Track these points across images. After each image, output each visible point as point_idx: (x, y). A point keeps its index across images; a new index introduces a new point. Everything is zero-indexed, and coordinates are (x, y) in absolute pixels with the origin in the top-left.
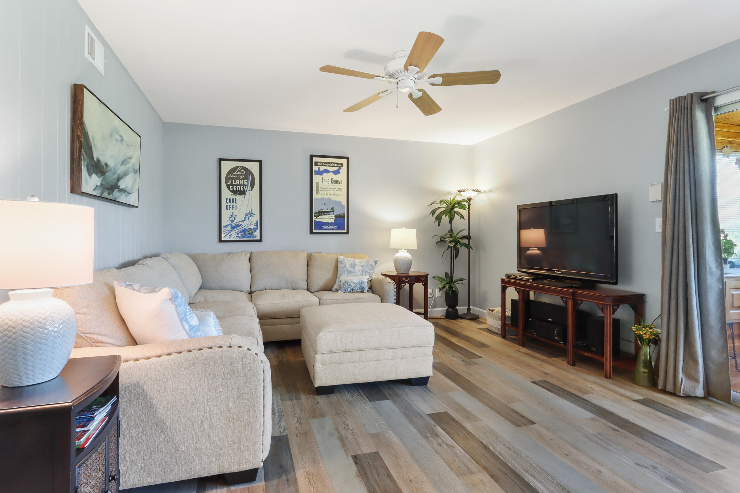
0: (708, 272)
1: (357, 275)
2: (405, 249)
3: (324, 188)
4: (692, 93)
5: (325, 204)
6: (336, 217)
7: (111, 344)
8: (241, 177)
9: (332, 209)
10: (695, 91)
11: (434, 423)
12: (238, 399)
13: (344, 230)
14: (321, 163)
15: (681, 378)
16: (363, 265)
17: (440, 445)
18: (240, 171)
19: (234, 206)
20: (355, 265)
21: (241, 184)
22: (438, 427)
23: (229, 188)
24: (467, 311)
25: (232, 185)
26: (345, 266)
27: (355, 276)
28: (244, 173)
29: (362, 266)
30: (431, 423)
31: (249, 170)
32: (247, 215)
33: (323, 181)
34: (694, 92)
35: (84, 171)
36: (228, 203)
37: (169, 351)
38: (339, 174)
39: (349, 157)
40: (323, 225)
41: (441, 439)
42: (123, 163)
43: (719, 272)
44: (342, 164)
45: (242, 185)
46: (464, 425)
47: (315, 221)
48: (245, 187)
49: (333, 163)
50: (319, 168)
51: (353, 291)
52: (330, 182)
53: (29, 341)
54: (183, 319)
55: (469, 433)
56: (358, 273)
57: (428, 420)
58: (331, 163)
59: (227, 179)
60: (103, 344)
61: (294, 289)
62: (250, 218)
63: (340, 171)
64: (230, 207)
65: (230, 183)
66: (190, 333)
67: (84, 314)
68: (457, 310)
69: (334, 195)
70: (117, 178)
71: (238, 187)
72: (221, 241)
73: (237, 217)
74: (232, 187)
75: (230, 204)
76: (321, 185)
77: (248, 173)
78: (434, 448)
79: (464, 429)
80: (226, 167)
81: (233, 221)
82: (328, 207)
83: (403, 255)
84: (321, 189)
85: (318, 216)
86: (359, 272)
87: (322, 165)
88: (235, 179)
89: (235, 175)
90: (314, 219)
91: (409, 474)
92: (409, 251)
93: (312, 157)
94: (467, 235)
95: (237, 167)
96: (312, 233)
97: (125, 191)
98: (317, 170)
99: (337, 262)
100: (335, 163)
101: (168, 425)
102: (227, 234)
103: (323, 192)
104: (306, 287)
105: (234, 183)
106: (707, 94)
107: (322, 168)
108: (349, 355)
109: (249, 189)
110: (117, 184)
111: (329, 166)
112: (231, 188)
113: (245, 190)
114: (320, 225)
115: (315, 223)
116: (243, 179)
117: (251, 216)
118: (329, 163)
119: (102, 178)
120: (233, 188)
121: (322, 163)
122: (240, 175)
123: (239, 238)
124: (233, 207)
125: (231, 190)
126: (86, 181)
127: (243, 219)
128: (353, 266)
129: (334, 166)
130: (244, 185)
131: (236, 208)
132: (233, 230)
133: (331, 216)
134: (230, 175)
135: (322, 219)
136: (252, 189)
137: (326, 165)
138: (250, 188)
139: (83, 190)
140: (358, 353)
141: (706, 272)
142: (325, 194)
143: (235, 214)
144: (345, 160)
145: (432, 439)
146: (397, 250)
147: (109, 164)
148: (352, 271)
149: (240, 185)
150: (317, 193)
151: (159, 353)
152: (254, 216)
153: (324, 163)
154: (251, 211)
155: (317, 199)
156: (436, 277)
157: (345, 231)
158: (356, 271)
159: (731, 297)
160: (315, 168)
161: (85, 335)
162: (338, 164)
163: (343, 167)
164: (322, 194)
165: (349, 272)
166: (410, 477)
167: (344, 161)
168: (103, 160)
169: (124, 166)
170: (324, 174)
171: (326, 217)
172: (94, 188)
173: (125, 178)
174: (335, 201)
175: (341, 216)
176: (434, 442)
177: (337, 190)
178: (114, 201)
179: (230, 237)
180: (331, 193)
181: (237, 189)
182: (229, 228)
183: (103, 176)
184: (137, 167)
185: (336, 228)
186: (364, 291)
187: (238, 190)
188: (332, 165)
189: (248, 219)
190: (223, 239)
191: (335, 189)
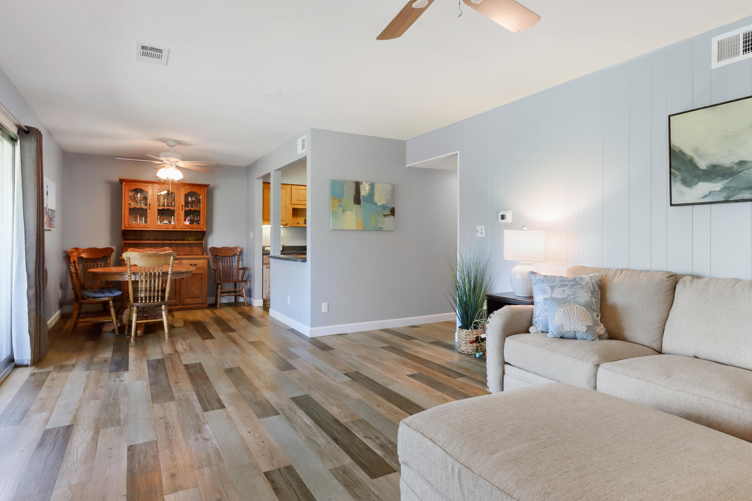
11: (385, 459)
17: (377, 438)
22: (381, 455)
30: (390, 459)
35: (675, 186)
41: (377, 443)
46: (352, 461)
55: (348, 452)
57: (392, 462)
78: (382, 434)
79: (352, 456)
91: (398, 416)
119: (726, 181)
126: (682, 193)
139: (673, 203)
145: (386, 442)
166: (397, 415)
172: (703, 196)
176: (383, 440)
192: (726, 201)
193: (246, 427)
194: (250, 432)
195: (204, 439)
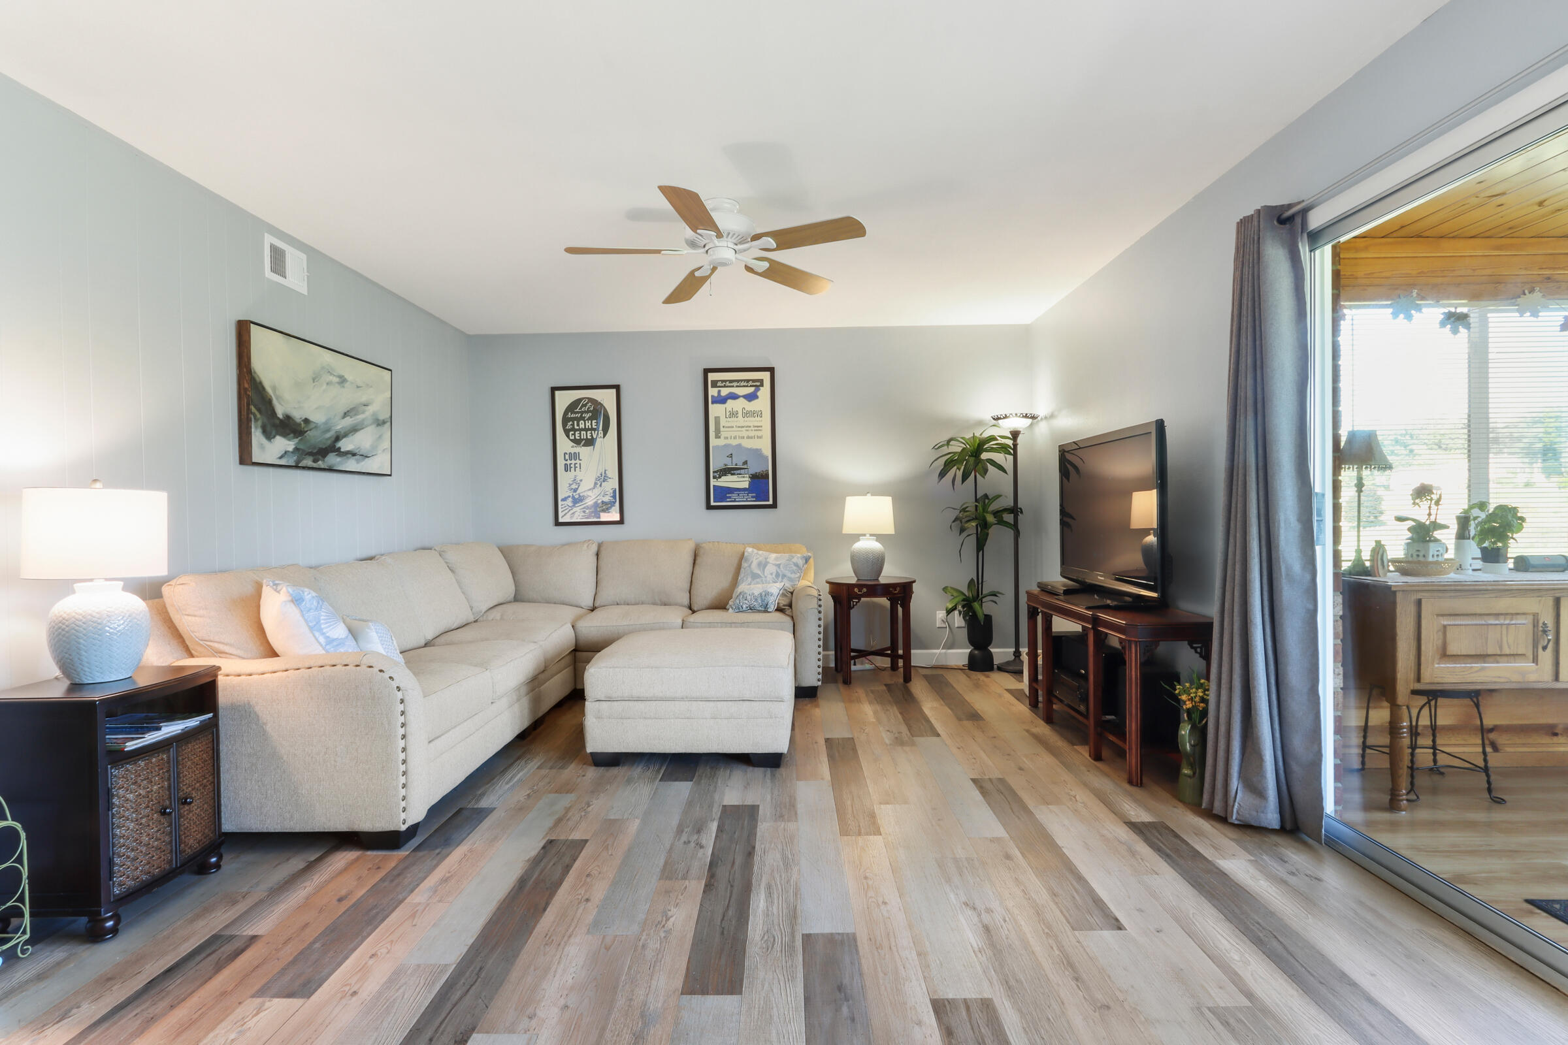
0: (1284, 577)
1: (766, 581)
2: (871, 535)
3: (729, 427)
4: (1259, 208)
5: (731, 456)
6: (754, 477)
7: (236, 656)
8: (587, 416)
9: (745, 463)
10: (1263, 205)
12: (367, 734)
13: (768, 501)
14: (723, 381)
15: (1235, 788)
16: (780, 564)
17: (687, 842)
18: (585, 405)
19: (578, 465)
20: (766, 563)
21: (587, 427)
23: (568, 436)
24: (1013, 657)
25: (573, 429)
26: (750, 566)
27: (763, 583)
28: (592, 409)
29: (778, 566)
30: (712, 816)
31: (600, 403)
32: (598, 479)
33: (728, 414)
34: (1262, 207)
35: (255, 435)
36: (567, 460)
37: (287, 667)
38: (756, 401)
39: (774, 368)
40: (729, 493)
42: (345, 415)
43: (1308, 577)
44: (761, 381)
45: (589, 429)
47: (714, 486)
48: (593, 432)
49: (745, 380)
50: (719, 392)
51: (752, 609)
52: (740, 414)
53: (81, 635)
54: (315, 627)
56: (770, 578)
57: (714, 813)
58: (742, 381)
59: (565, 420)
60: (228, 656)
61: (665, 605)
62: (603, 483)
63: (759, 394)
64: (571, 468)
65: (569, 426)
66: (328, 647)
67: (201, 617)
68: (990, 655)
69: (748, 437)
70: (335, 436)
71: (582, 432)
72: (557, 523)
73: (582, 484)
74: (573, 432)
75: (571, 462)
76: (723, 422)
77: (597, 410)
80: (564, 400)
81: (575, 490)
82: (738, 461)
83: (868, 545)
84: (725, 429)
85: (720, 477)
86: (771, 576)
87: (725, 386)
88: (578, 420)
89: (578, 413)
90: (713, 482)
92: (879, 538)
93: (706, 371)
94: (1013, 505)
95: (579, 400)
96: (709, 507)
97: (354, 455)
98: (716, 395)
99: (742, 557)
100: (748, 381)
101: (284, 759)
102: (566, 511)
103: (728, 434)
104: (686, 602)
105: (576, 427)
106: (1290, 206)
107: (725, 392)
108: (640, 706)
109: (600, 435)
110: (335, 446)
111: (737, 386)
112: (572, 434)
113: (595, 437)
114: (723, 493)
115: (714, 490)
116: (591, 419)
117: (604, 481)
118: (738, 381)
119: (296, 440)
120: (574, 434)
121: (725, 381)
122: (585, 412)
123: (586, 518)
124: (575, 467)
125: (571, 438)
126: (262, 447)
127: (592, 486)
128: (763, 565)
129: (747, 386)
130: (592, 429)
131: (580, 468)
132: (576, 505)
133: (743, 477)
134: (570, 414)
135: (727, 481)
136: (605, 435)
137: (731, 384)
138: (601, 433)
139: (254, 460)
140: (654, 703)
141: (1281, 575)
142: (731, 438)
143: (578, 479)
144: (768, 374)
145: (685, 835)
146: (856, 537)
147: (311, 418)
148: (759, 575)
149: (586, 430)
150: (717, 437)
151: (275, 669)
152: (609, 480)
153: (728, 383)
154: (605, 473)
155: (715, 447)
156: (949, 588)
157: (771, 502)
158: (766, 575)
159: (1441, 634)
160: (713, 392)
161: (205, 642)
162: (754, 381)
163: (763, 386)
164: (726, 438)
165: (755, 576)
167: (765, 376)
168: (298, 416)
169: (351, 418)
170: (729, 401)
171: (735, 478)
172: (280, 455)
173: (352, 435)
174: (750, 450)
175: (762, 475)
176: (684, 838)
177: (753, 429)
178: (330, 470)
179: (571, 517)
180: (741, 434)
181: (580, 436)
182: (569, 502)
183: (300, 438)
184: (385, 415)
185: (752, 497)
186: (769, 610)
187: (582, 438)
188: (742, 384)
189: (601, 486)
190: (561, 520)
191: (750, 427)
192: (296, 467)
193: (890, 918)
194: (885, 903)
195: (975, 909)
